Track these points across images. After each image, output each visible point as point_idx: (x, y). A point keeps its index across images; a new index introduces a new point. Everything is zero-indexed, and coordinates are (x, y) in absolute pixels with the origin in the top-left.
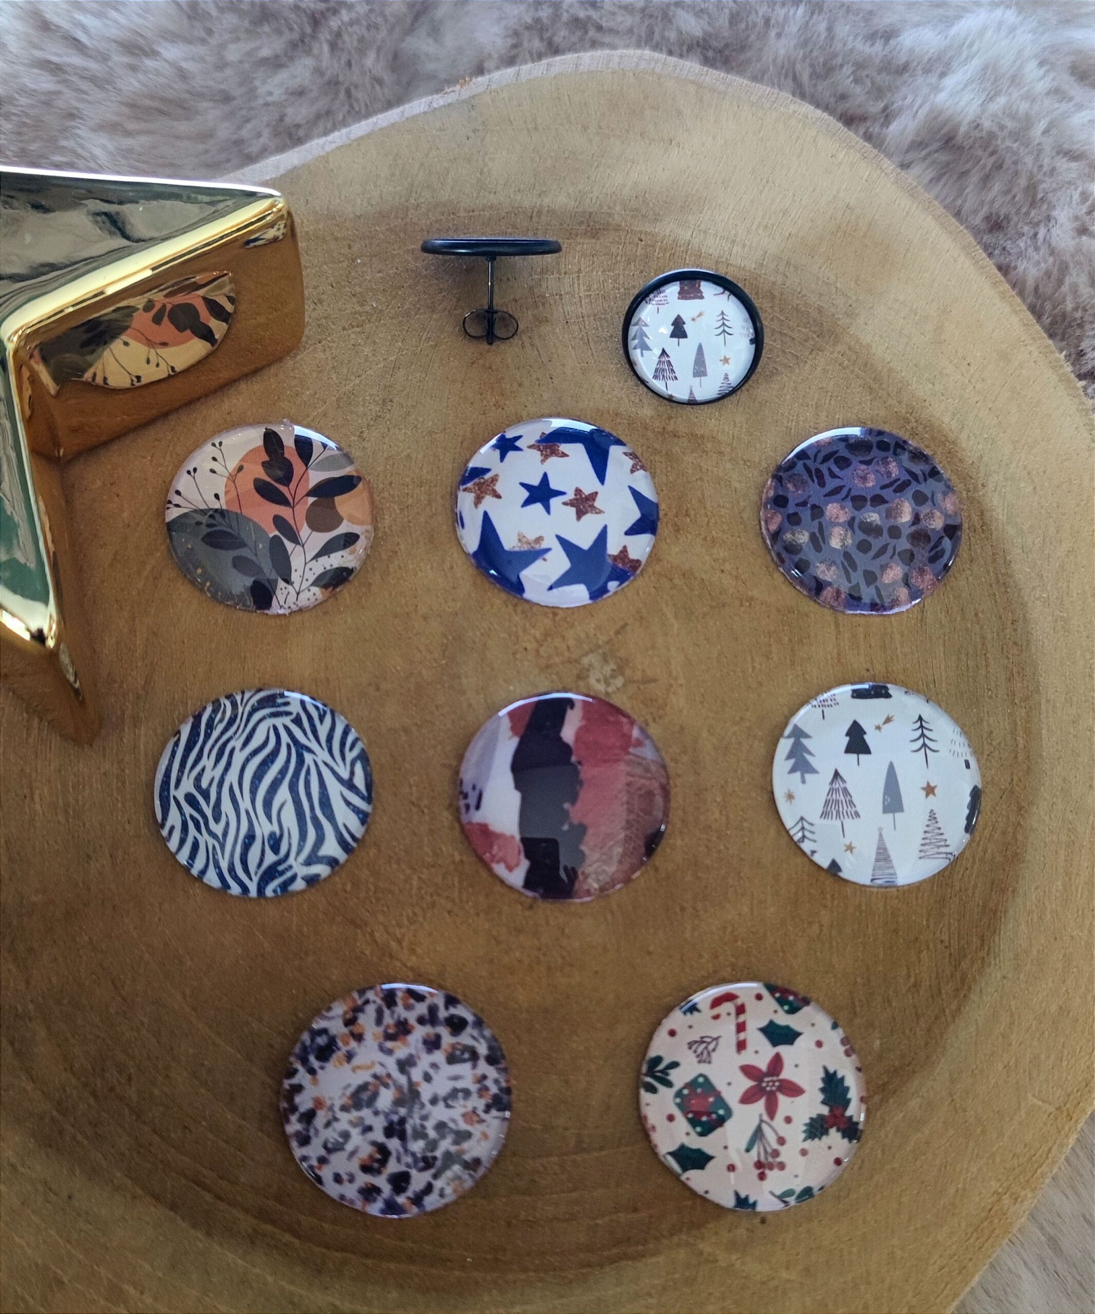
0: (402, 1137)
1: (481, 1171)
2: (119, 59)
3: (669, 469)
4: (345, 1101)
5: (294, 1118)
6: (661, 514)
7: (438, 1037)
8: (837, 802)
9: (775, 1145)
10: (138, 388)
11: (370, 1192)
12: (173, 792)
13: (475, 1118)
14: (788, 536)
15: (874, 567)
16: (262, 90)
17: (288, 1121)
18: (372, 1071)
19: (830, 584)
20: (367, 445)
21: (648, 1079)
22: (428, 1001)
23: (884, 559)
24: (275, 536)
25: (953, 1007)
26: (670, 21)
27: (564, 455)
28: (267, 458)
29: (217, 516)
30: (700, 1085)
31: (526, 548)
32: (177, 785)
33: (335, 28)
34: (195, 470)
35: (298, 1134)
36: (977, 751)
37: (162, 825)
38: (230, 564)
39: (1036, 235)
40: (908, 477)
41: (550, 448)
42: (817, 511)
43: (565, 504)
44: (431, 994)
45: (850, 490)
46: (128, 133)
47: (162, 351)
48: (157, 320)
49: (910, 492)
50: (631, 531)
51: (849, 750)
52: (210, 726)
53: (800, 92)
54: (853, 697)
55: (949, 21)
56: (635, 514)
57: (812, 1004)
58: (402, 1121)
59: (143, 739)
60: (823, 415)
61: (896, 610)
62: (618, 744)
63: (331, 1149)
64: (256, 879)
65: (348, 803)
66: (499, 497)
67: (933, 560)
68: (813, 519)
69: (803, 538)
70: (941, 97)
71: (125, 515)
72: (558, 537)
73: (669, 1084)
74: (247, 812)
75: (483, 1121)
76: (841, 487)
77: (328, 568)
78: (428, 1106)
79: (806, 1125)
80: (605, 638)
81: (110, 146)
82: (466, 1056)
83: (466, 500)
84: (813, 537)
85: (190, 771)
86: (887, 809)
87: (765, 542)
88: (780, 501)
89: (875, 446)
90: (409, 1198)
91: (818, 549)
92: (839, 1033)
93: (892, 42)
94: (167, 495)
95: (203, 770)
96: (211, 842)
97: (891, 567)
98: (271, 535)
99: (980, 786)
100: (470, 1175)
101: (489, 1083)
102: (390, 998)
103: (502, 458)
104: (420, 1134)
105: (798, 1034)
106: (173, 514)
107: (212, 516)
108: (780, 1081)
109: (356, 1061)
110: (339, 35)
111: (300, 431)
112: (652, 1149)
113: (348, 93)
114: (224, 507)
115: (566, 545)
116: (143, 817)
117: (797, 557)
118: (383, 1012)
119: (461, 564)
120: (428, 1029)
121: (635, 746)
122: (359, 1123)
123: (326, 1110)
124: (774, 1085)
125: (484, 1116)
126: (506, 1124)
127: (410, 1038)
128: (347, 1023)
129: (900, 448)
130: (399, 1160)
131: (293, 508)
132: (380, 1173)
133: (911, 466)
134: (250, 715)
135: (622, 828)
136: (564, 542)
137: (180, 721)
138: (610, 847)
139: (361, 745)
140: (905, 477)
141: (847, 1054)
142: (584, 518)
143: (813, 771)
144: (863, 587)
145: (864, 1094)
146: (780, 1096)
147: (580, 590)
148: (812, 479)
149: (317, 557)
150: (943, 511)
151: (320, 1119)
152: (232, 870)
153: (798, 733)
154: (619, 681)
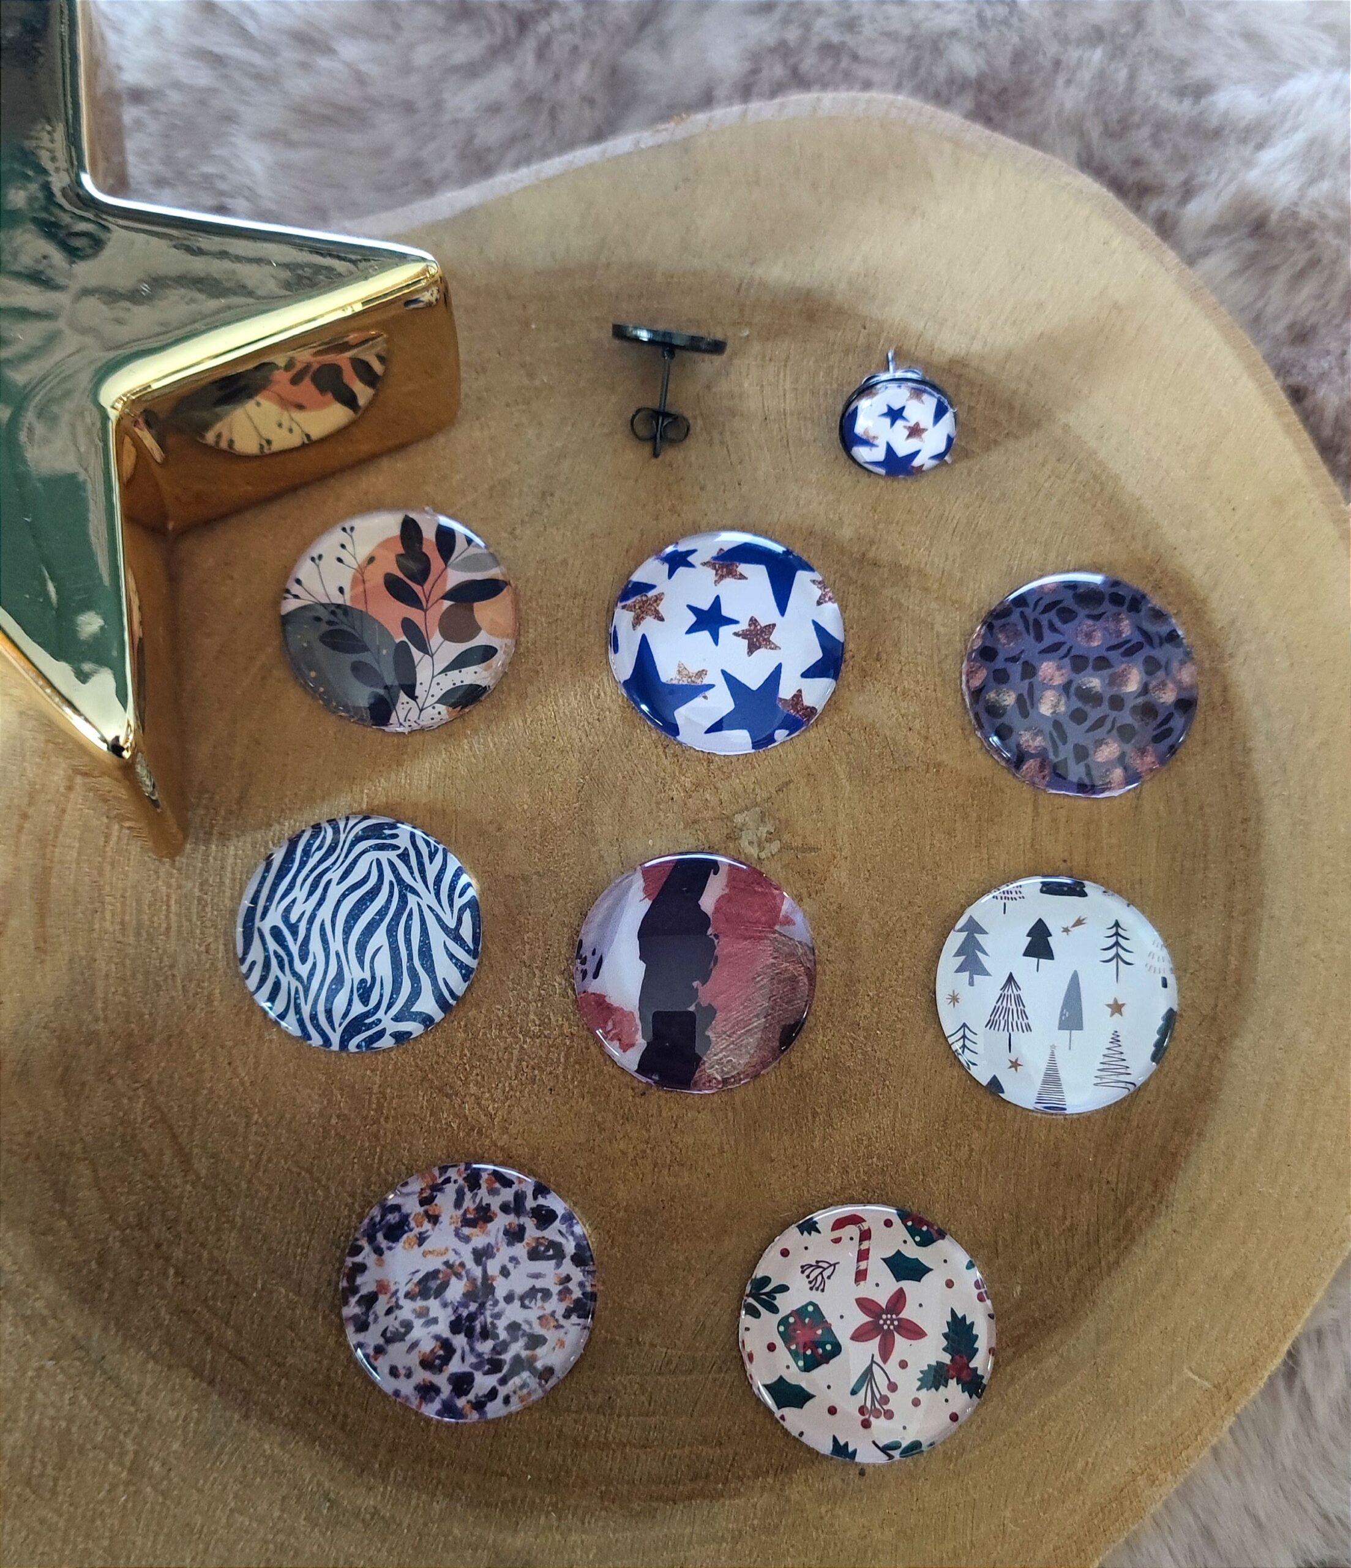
0: (470, 1334)
1: (553, 1382)
3: (864, 602)
4: (410, 1287)
5: (353, 1300)
6: (847, 656)
7: (522, 1229)
8: (1007, 1010)
9: (885, 1391)
10: (266, 457)
11: (427, 1391)
12: (258, 923)
13: (552, 1323)
14: (992, 695)
15: (1087, 741)
16: (453, 102)
17: (346, 1303)
18: (444, 1258)
19: (1033, 756)
20: (519, 544)
21: (750, 1300)
22: (515, 1187)
23: (1100, 733)
24: (403, 642)
25: (1111, 1259)
26: (941, 54)
27: (742, 577)
28: (402, 551)
29: (339, 612)
30: (809, 1315)
31: (685, 681)
32: (264, 916)
33: (544, 35)
34: (320, 557)
35: (355, 1318)
36: (1179, 969)
37: (243, 960)
38: (349, 671)
39: (1345, 353)
40: (1142, 639)
41: (727, 567)
42: (1030, 670)
43: (736, 634)
44: (520, 1181)
45: (1071, 648)
46: (291, 144)
47: (298, 415)
48: (295, 380)
49: (1141, 656)
50: (810, 674)
51: (1027, 953)
52: (307, 854)
54: (1042, 891)
55: (1278, 80)
56: (816, 654)
57: (948, 1236)
58: (473, 1317)
59: (230, 860)
60: (1052, 556)
61: (1106, 794)
62: (763, 919)
63: (390, 1338)
64: (340, 1030)
65: (452, 956)
66: (662, 619)
67: (1157, 739)
68: (1023, 678)
69: (1009, 699)
70: (1253, 176)
71: (238, 601)
72: (724, 672)
73: (774, 1309)
74: (337, 954)
75: (562, 1327)
76: (1064, 643)
77: (458, 684)
78: (502, 1304)
79: (922, 1372)
80: (765, 795)
81: (269, 159)
82: (551, 1252)
83: (623, 618)
84: (1020, 699)
85: (279, 902)
86: (1064, 1025)
87: (963, 700)
88: (987, 654)
89: (1109, 598)
90: (468, 1402)
91: (1025, 714)
92: (976, 1274)
93: (1204, 102)
94: (285, 583)
95: (294, 901)
96: (295, 984)
97: (1107, 744)
98: (397, 641)
99: (1176, 1008)
100: (540, 1384)
101: (572, 1285)
102: (473, 1180)
103: (671, 574)
104: (489, 1333)
105: (929, 1270)
106: (290, 605)
107: (333, 613)
108: (899, 1320)
109: (427, 1246)
110: (547, 42)
111: (444, 521)
112: (746, 1381)
113: (553, 114)
114: (348, 603)
115: (733, 683)
116: (221, 947)
117: (998, 722)
118: (464, 1194)
119: (609, 693)
120: (510, 1219)
121: (783, 924)
122: (423, 1313)
123: (389, 1295)
124: (892, 1323)
125: (562, 1321)
126: (586, 1332)
127: (490, 1225)
128: (423, 1202)
129: (1135, 602)
130: (463, 1359)
131: (425, 611)
132: (441, 1371)
133: (1148, 626)
134: (353, 844)
135: (757, 1016)
136: (729, 679)
137: (274, 844)
138: (740, 1037)
139: (471, 893)
140: (1138, 638)
141: (981, 1298)
142: (757, 653)
143: (984, 971)
144: (1072, 763)
145: (995, 1345)
146: (897, 1336)
147: (743, 734)
148: (1028, 631)
149: (446, 670)
150: (1179, 685)
151: (382, 1304)
152: (313, 1017)
153: (973, 927)
154: (775, 846)
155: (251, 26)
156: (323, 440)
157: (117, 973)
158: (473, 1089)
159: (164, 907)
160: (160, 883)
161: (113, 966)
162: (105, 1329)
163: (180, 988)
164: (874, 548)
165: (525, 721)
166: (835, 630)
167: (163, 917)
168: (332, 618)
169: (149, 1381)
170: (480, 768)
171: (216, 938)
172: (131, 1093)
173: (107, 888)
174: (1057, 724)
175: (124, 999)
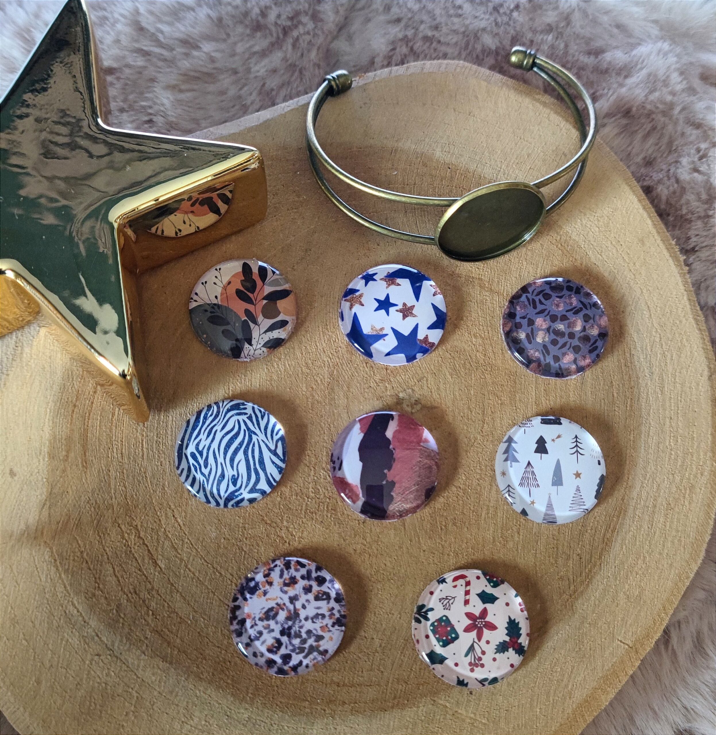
0: (289, 636)
1: (328, 656)
2: (180, 50)
3: (454, 294)
4: (261, 615)
5: (235, 623)
6: (448, 318)
7: (311, 586)
8: (528, 478)
9: (480, 655)
10: (179, 238)
11: (270, 663)
12: (184, 450)
13: (327, 629)
14: (515, 334)
15: (559, 354)
16: (255, 69)
17: (232, 624)
18: (276, 602)
19: (535, 361)
21: (417, 616)
22: (307, 568)
23: (564, 350)
24: (245, 320)
25: (581, 590)
26: (478, 39)
27: (399, 285)
28: (243, 278)
29: (216, 307)
30: (444, 621)
31: (375, 333)
32: (186, 448)
33: (296, 37)
34: (206, 282)
35: (236, 630)
36: (606, 456)
37: (178, 468)
38: (221, 334)
39: (669, 170)
40: (581, 306)
41: (391, 280)
42: (531, 322)
43: (397, 311)
44: (309, 564)
45: (549, 311)
46: (181, 91)
47: (193, 218)
49: (581, 314)
50: (431, 327)
51: (536, 451)
52: (205, 418)
54: (541, 423)
55: (633, 46)
56: (433, 318)
57: (506, 583)
58: (290, 628)
59: (170, 423)
61: (569, 377)
62: (415, 440)
63: (253, 639)
64: (223, 499)
65: (273, 463)
66: (363, 305)
67: (590, 352)
68: (528, 326)
69: (522, 336)
70: (624, 90)
71: (168, 304)
72: (392, 328)
73: (427, 619)
74: (221, 464)
75: (331, 631)
76: (546, 309)
77: (271, 338)
78: (303, 621)
79: (496, 645)
80: (413, 384)
81: (171, 98)
82: (325, 597)
83: (345, 305)
84: (527, 336)
85: (194, 441)
86: (555, 483)
87: (501, 337)
88: (510, 316)
89: (565, 288)
90: (290, 667)
91: (530, 343)
92: (519, 600)
93: (600, 57)
94: (190, 295)
95: (200, 440)
96: (202, 478)
97: (567, 355)
98: (243, 319)
99: (605, 474)
100: (322, 658)
101: (335, 612)
102: (288, 565)
103: (366, 284)
104: (298, 635)
105: (497, 598)
106: (193, 305)
107: (213, 308)
108: (485, 622)
109: (268, 596)
110: (297, 39)
111: (260, 263)
112: (416, 653)
114: (220, 303)
115: (396, 332)
116: (168, 462)
117: (518, 346)
118: (284, 571)
119: (340, 340)
120: (306, 582)
121: (424, 442)
122: (267, 627)
123: (251, 619)
124: (482, 624)
125: (331, 628)
126: (342, 633)
127: (296, 586)
128: (265, 576)
129: (578, 290)
130: (286, 647)
131: (255, 305)
132: (276, 653)
133: (583, 300)
134: (226, 413)
135: (414, 485)
136: (395, 332)
137: (190, 415)
138: (407, 494)
139: (282, 432)
141: (522, 611)
142: (407, 319)
143: (516, 461)
144: (552, 363)
145: (529, 632)
146: (484, 630)
147: (402, 356)
148: (530, 304)
149: (265, 332)
150: (599, 326)
151: (248, 623)
152: (212, 493)
153: (510, 440)
154: (418, 407)
155: (161, 37)
157: (120, 477)
158: (285, 523)
159: (141, 445)
160: (138, 434)
161: (118, 473)
162: (121, 641)
163: (149, 482)
165: (302, 354)
166: (442, 307)
167: (140, 450)
168: (213, 310)
169: (142, 663)
170: (283, 376)
171: (165, 459)
172: (128, 531)
173: (114, 438)
174: (545, 346)
175: (123, 488)
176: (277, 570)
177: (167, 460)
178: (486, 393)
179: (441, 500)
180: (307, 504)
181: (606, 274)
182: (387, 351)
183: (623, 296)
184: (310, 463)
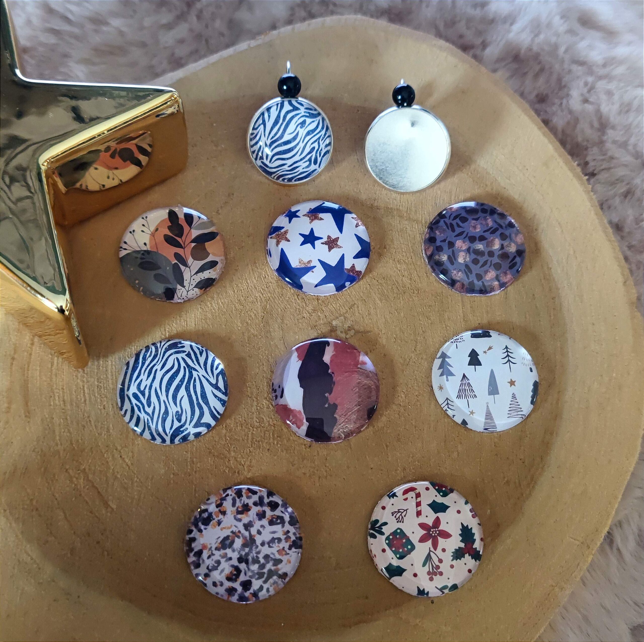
0: (247, 562)
1: (287, 579)
3: (375, 225)
4: (217, 545)
5: (192, 554)
6: (372, 248)
7: (264, 512)
8: (465, 390)
9: (437, 563)
10: (104, 191)
11: (231, 591)
12: (126, 392)
13: (284, 553)
14: (437, 257)
15: (481, 271)
16: (162, 40)
17: (189, 556)
18: (231, 530)
19: (458, 281)
21: (372, 531)
22: (259, 494)
23: (486, 267)
24: (175, 263)
25: (528, 492)
27: (321, 219)
28: (170, 224)
29: (146, 254)
30: (399, 534)
31: (303, 266)
32: (128, 390)
33: (199, 8)
34: (134, 231)
35: (193, 562)
36: (536, 363)
37: (121, 409)
38: (153, 278)
39: (561, 103)
41: (314, 215)
42: (451, 245)
43: (322, 243)
44: (260, 491)
45: (468, 233)
46: (94, 64)
47: (115, 172)
48: (113, 156)
49: (498, 233)
50: (356, 257)
51: (470, 364)
52: (144, 359)
53: (439, 35)
54: (472, 337)
56: (358, 248)
57: (455, 491)
58: (247, 555)
59: (110, 367)
60: (453, 197)
61: (493, 293)
62: (352, 363)
63: (210, 570)
64: (169, 435)
65: (216, 396)
66: (289, 241)
67: (511, 268)
68: (449, 249)
69: (444, 258)
70: (511, 36)
71: (99, 254)
72: (319, 260)
73: (382, 534)
74: (164, 402)
75: (289, 554)
76: (463, 232)
77: (203, 278)
78: (260, 547)
79: (452, 552)
80: (345, 311)
82: (279, 521)
83: (272, 242)
84: (449, 257)
85: (135, 382)
86: (490, 393)
87: (425, 261)
88: (431, 240)
89: (480, 211)
90: (251, 593)
91: (452, 263)
92: (469, 507)
93: (486, 8)
94: (120, 244)
95: (141, 381)
96: (146, 417)
97: (490, 272)
98: (173, 263)
99: (538, 381)
100: (282, 581)
101: (291, 534)
102: (239, 493)
103: (290, 222)
104: (256, 561)
105: (448, 507)
106: (123, 253)
107: (143, 254)
108: (439, 531)
109: (222, 525)
110: (201, 11)
111: (187, 210)
112: (375, 567)
113: (207, 41)
114: (149, 249)
116: (111, 406)
117: (442, 268)
118: (236, 500)
119: (269, 276)
120: (259, 508)
121: (361, 364)
122: (225, 556)
123: (208, 549)
124: (436, 533)
125: (288, 551)
126: (299, 555)
127: (250, 513)
128: (218, 506)
129: (493, 212)
130: (245, 574)
131: (184, 249)
132: (236, 581)
133: (499, 221)
134: (165, 353)
135: (356, 406)
136: (323, 263)
137: (128, 358)
138: (350, 415)
139: (221, 367)
140: (496, 226)
141: (473, 517)
142: (333, 250)
143: (452, 374)
144: (476, 282)
145: (482, 537)
146: (439, 538)
147: (331, 287)
148: (448, 228)
149: (197, 273)
150: (516, 243)
151: (205, 554)
152: (157, 431)
153: (444, 356)
154: (352, 332)
155: (70, 16)
156: (127, 182)
157: (64, 423)
158: (233, 454)
159: (82, 391)
160: (79, 381)
161: (62, 420)
162: (78, 584)
163: (94, 426)
164: (376, 202)
165: (234, 292)
166: (365, 237)
167: (82, 396)
170: (217, 314)
171: (107, 402)
172: (77, 476)
173: (55, 386)
174: (467, 266)
175: (68, 434)
176: (229, 499)
177: (110, 403)
178: (416, 314)
179: (384, 419)
180: (252, 433)
181: (516, 197)
182: (316, 283)
183: (535, 215)
184: (252, 393)
